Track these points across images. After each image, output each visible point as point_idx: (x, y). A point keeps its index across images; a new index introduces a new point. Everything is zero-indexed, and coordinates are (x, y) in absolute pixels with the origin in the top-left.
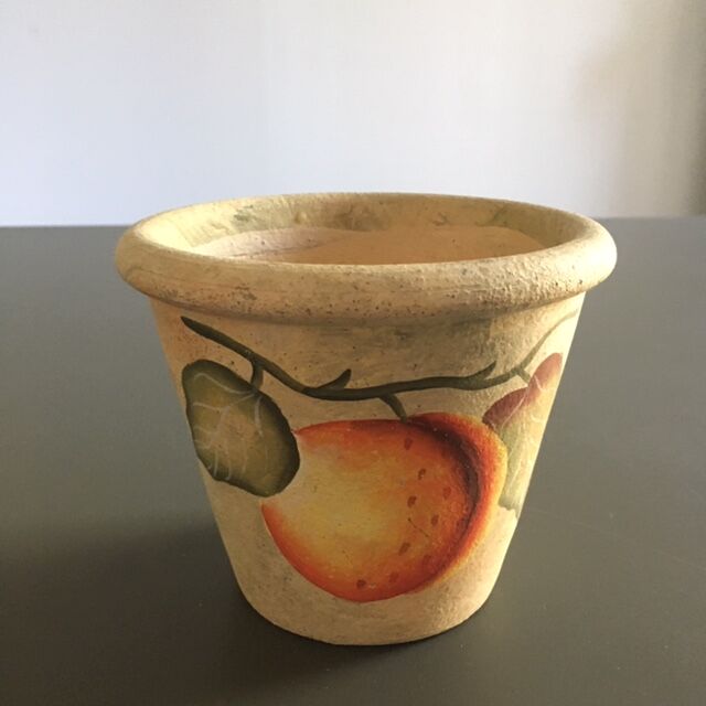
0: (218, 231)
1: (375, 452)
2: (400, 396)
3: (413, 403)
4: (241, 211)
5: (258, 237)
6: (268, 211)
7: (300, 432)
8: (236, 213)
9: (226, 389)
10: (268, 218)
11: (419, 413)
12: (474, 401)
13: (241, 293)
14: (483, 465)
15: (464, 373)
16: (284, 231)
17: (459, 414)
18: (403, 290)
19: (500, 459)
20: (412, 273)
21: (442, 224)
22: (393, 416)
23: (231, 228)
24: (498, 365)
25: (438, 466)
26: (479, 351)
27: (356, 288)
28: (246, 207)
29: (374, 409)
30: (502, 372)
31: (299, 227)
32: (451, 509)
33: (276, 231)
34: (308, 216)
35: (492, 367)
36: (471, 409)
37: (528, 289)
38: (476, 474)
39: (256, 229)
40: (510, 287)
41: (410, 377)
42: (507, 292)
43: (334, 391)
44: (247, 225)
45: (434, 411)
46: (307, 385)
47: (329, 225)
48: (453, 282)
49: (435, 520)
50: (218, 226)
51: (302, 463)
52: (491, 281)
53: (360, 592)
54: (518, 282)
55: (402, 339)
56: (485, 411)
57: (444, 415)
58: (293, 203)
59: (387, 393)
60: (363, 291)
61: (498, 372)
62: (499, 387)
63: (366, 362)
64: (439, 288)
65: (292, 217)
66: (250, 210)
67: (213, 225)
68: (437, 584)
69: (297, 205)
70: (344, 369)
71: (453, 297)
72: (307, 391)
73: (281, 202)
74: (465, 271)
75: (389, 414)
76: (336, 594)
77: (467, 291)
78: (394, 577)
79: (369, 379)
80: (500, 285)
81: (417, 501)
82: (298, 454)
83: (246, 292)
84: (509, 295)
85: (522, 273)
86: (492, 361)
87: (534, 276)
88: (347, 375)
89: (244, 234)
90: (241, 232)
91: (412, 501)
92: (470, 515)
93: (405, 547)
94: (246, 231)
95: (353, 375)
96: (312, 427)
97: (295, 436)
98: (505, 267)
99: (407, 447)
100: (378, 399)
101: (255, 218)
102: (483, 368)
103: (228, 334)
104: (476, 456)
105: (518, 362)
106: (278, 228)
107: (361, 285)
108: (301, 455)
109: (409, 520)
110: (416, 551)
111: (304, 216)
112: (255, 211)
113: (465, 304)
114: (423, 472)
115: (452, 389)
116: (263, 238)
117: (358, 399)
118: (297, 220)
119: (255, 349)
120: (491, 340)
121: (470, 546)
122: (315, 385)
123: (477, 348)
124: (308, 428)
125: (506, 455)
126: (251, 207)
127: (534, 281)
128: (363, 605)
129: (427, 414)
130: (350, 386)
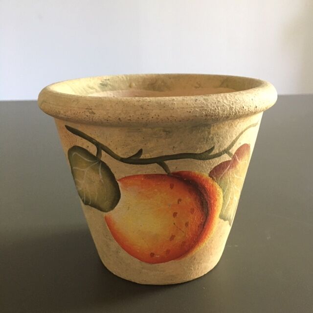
0: (92, 91)
1: (156, 190)
2: (167, 162)
3: (174, 166)
4: (103, 82)
5: (112, 94)
6: (117, 82)
8: (101, 82)
9: (86, 159)
10: (116, 85)
11: (177, 171)
12: (204, 166)
13: (88, 111)
14: (210, 198)
15: (198, 151)
16: (123, 91)
17: (197, 172)
18: (165, 108)
19: (219, 195)
20: (170, 101)
21: (199, 88)
22: (164, 172)
23: (98, 89)
24: (215, 148)
25: (187, 198)
26: (205, 140)
27: (142, 108)
28: (106, 80)
29: (154, 169)
30: (217, 152)
31: (132, 90)
32: (195, 219)
33: (120, 91)
34: (136, 85)
35: (212, 149)
36: (203, 169)
37: (228, 109)
38: (207, 202)
39: (111, 90)
40: (219, 108)
41: (171, 153)
42: (217, 110)
43: (135, 160)
44: (106, 88)
45: (184, 170)
46: (123, 157)
47: (145, 89)
48: (190, 105)
49: (187, 224)
50: (92, 88)
51: (121, 196)
52: (209, 105)
53: (152, 259)
54: (223, 105)
55: (167, 134)
56: (210, 171)
57: (189, 172)
58: (128, 78)
59: (160, 161)
60: (145, 109)
61: (216, 151)
62: (217, 159)
63: (150, 145)
64: (183, 108)
65: (128, 85)
66: (108, 81)
67: (90, 88)
68: (189, 256)
69: (130, 79)
70: (139, 149)
71: (190, 112)
72: (122, 160)
73: (123, 78)
74: (196, 100)
75: (161, 171)
76: (141, 259)
77: (197, 109)
78: (168, 251)
79: (151, 154)
80: (214, 107)
81: (177, 215)
82: (119, 191)
83: (91, 111)
84: (218, 112)
85: (225, 101)
86: (213, 146)
87: (231, 103)
88: (140, 152)
89: (105, 92)
90: (103, 91)
91: (175, 215)
92: (205, 223)
93: (172, 237)
94: (106, 91)
95: (143, 151)
96: (126, 178)
97: (118, 182)
98: (217, 98)
99: (172, 187)
100: (156, 164)
101: (110, 85)
102: (208, 149)
103: (85, 133)
104: (206, 193)
105: (226, 147)
107: (145, 106)
108: (121, 191)
109: (174, 224)
110: (179, 239)
111: (134, 84)
112: (110, 82)
113: (196, 116)
114: (180, 200)
115: (193, 160)
116: (114, 94)
117: (146, 164)
118: (130, 86)
119: (98, 140)
120: (211, 135)
121: (205, 238)
122: (125, 157)
123: (204, 138)
124: (123, 178)
125: (222, 193)
126: (108, 80)
127: (231, 106)
128: (154, 265)
129: (180, 172)
130: (142, 157)
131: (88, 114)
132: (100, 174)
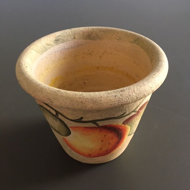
0: (49, 47)
1: (91, 133)
2: (98, 122)
3: (101, 124)
4: (57, 38)
5: (63, 45)
6: (65, 36)
7: (70, 127)
8: (55, 39)
9: (50, 114)
10: (65, 39)
12: (120, 121)
13: (49, 100)
14: (123, 131)
15: (116, 116)
16: (71, 42)
17: (115, 124)
18: (96, 103)
20: (99, 98)
21: (119, 40)
22: (96, 126)
23: (53, 44)
24: (127, 112)
25: (110, 134)
26: (121, 111)
27: (82, 103)
28: (58, 36)
29: (90, 125)
30: (128, 113)
31: (75, 40)
32: (114, 141)
33: (68, 42)
34: (78, 37)
36: (119, 123)
37: (135, 99)
38: (121, 134)
39: (62, 43)
40: (130, 99)
41: (99, 118)
42: (128, 101)
43: (80, 120)
44: (59, 42)
45: (108, 124)
46: (71, 119)
47: (84, 39)
48: (112, 100)
49: (109, 144)
50: (49, 45)
51: (72, 133)
52: (123, 99)
53: (90, 156)
54: (132, 97)
56: (123, 122)
57: (111, 125)
58: (73, 32)
59: (94, 122)
63: (88, 115)
64: (107, 102)
65: (73, 37)
66: (59, 37)
67: (48, 45)
68: (110, 154)
69: (74, 33)
70: (81, 117)
71: (112, 104)
73: (69, 33)
74: (116, 96)
75: (94, 126)
77: (116, 102)
78: (98, 154)
79: (88, 119)
80: (126, 99)
81: (104, 141)
84: (129, 102)
85: (134, 94)
86: (125, 112)
87: (138, 94)
89: (58, 45)
90: (57, 45)
91: (102, 141)
92: (119, 141)
93: (101, 149)
94: (59, 44)
95: (83, 118)
96: (74, 127)
98: (128, 93)
99: (100, 131)
100: (91, 123)
101: (61, 39)
102: (122, 114)
104: (121, 130)
105: (133, 110)
106: (69, 41)
107: (84, 102)
109: (102, 144)
110: (104, 149)
111: (76, 36)
112: (61, 37)
114: (105, 136)
115: (113, 120)
116: (64, 45)
117: (86, 123)
118: (74, 38)
119: (56, 109)
120: (124, 108)
121: (119, 145)
122: (73, 119)
123: (120, 110)
124: (72, 127)
125: (130, 127)
126: (60, 36)
127: (137, 96)
128: (91, 158)
129: (106, 125)
130: (83, 120)
131: (49, 102)
132: (58, 122)
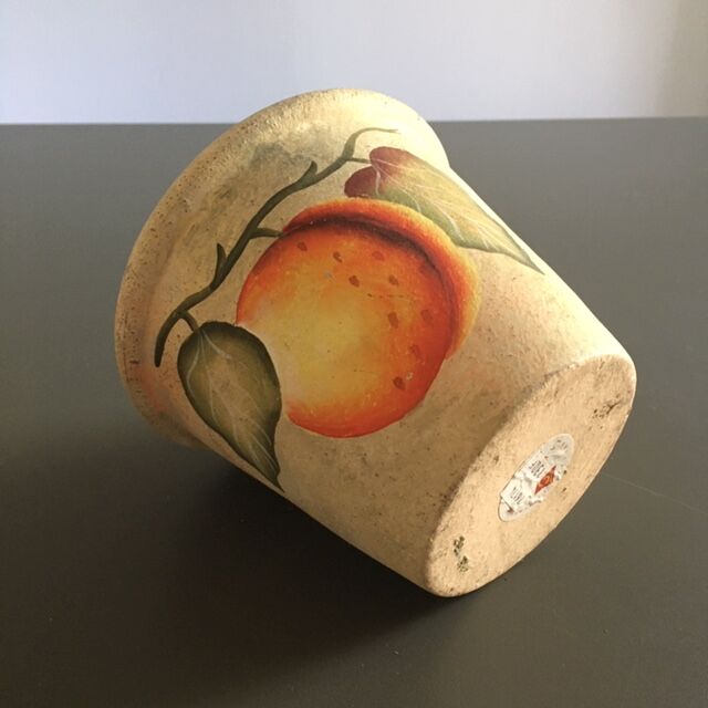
1: (288, 273)
2: (262, 225)
3: (277, 220)
7: (238, 319)
9: (195, 362)
11: (287, 223)
12: (324, 190)
14: (391, 223)
15: (292, 180)
17: (319, 203)
19: (389, 208)
22: (271, 240)
24: (318, 162)
25: (345, 243)
26: (290, 164)
29: (256, 248)
30: (327, 165)
32: (398, 265)
35: (314, 165)
36: (326, 194)
38: (394, 232)
41: (254, 211)
43: (224, 265)
45: (296, 214)
49: (393, 281)
51: (262, 340)
55: (228, 197)
57: (308, 211)
59: (252, 231)
61: (324, 165)
62: (337, 173)
63: (222, 228)
70: (215, 247)
72: (214, 286)
75: (266, 242)
76: (398, 416)
78: (415, 350)
79: (233, 236)
81: (358, 278)
82: (253, 336)
86: (310, 163)
88: (220, 248)
91: (354, 281)
93: (393, 319)
95: (223, 245)
96: (239, 304)
97: (239, 325)
99: (303, 248)
100: (251, 241)
104: (373, 219)
108: (254, 333)
109: (370, 295)
110: (407, 312)
114: (336, 256)
115: (295, 194)
117: (240, 253)
119: (174, 306)
120: (293, 155)
122: (212, 278)
123: (285, 163)
124: (238, 309)
128: (425, 401)
129: (294, 219)
130: (227, 253)
132: (218, 350)
